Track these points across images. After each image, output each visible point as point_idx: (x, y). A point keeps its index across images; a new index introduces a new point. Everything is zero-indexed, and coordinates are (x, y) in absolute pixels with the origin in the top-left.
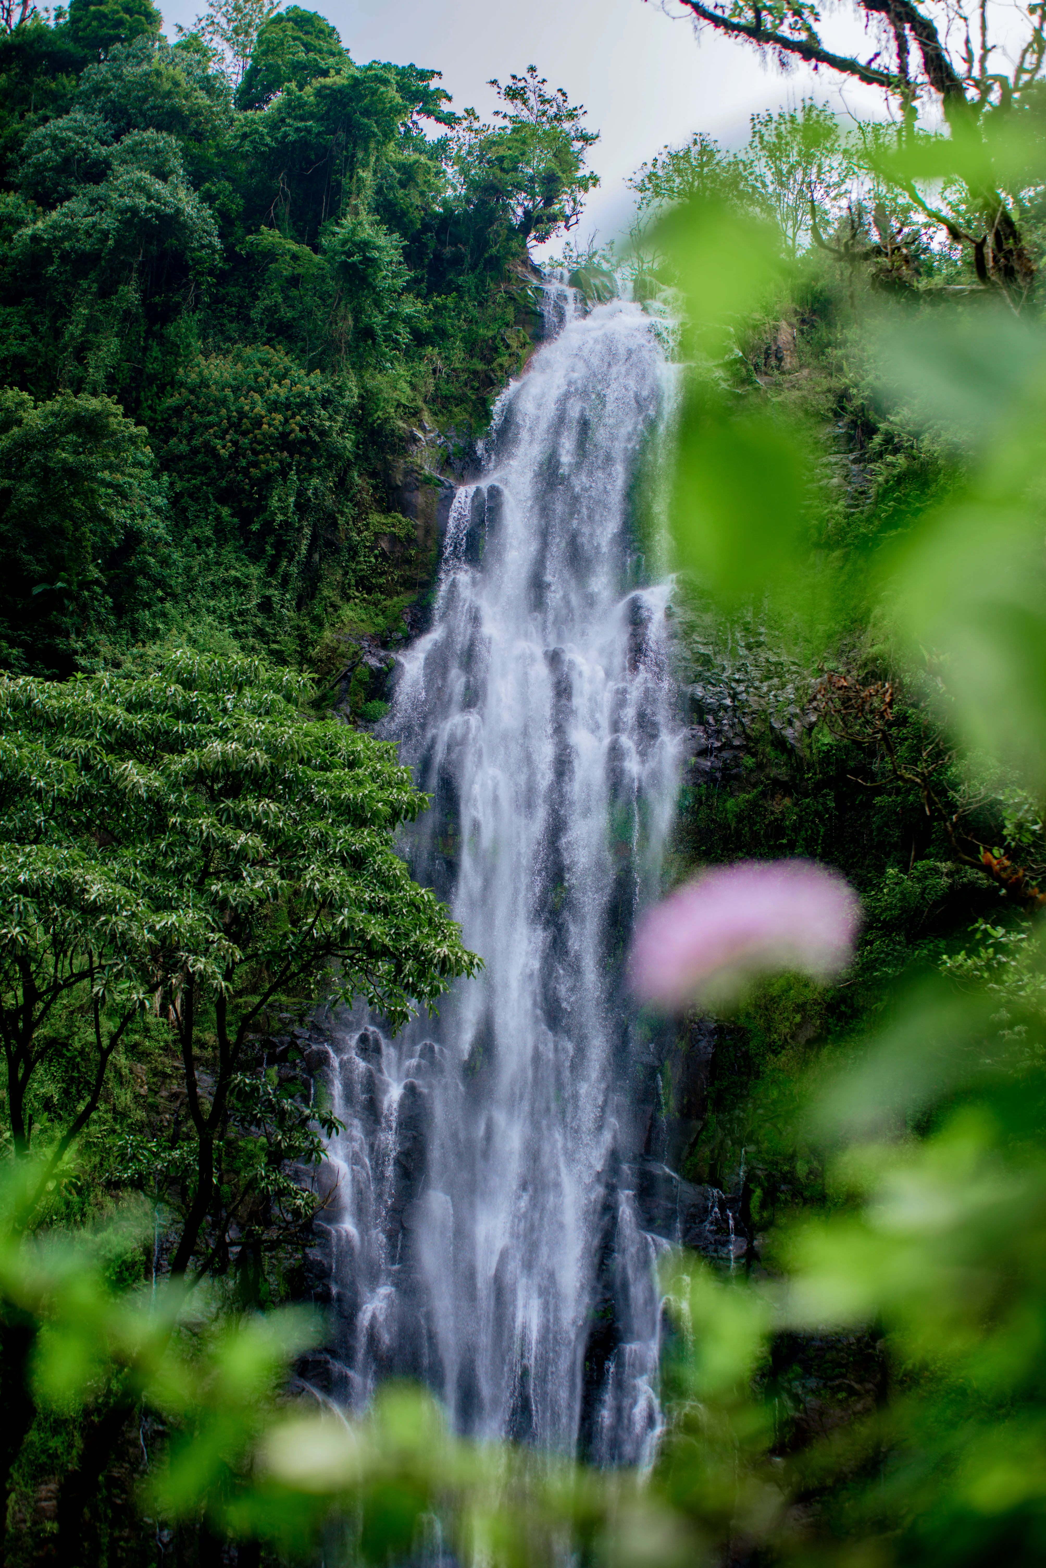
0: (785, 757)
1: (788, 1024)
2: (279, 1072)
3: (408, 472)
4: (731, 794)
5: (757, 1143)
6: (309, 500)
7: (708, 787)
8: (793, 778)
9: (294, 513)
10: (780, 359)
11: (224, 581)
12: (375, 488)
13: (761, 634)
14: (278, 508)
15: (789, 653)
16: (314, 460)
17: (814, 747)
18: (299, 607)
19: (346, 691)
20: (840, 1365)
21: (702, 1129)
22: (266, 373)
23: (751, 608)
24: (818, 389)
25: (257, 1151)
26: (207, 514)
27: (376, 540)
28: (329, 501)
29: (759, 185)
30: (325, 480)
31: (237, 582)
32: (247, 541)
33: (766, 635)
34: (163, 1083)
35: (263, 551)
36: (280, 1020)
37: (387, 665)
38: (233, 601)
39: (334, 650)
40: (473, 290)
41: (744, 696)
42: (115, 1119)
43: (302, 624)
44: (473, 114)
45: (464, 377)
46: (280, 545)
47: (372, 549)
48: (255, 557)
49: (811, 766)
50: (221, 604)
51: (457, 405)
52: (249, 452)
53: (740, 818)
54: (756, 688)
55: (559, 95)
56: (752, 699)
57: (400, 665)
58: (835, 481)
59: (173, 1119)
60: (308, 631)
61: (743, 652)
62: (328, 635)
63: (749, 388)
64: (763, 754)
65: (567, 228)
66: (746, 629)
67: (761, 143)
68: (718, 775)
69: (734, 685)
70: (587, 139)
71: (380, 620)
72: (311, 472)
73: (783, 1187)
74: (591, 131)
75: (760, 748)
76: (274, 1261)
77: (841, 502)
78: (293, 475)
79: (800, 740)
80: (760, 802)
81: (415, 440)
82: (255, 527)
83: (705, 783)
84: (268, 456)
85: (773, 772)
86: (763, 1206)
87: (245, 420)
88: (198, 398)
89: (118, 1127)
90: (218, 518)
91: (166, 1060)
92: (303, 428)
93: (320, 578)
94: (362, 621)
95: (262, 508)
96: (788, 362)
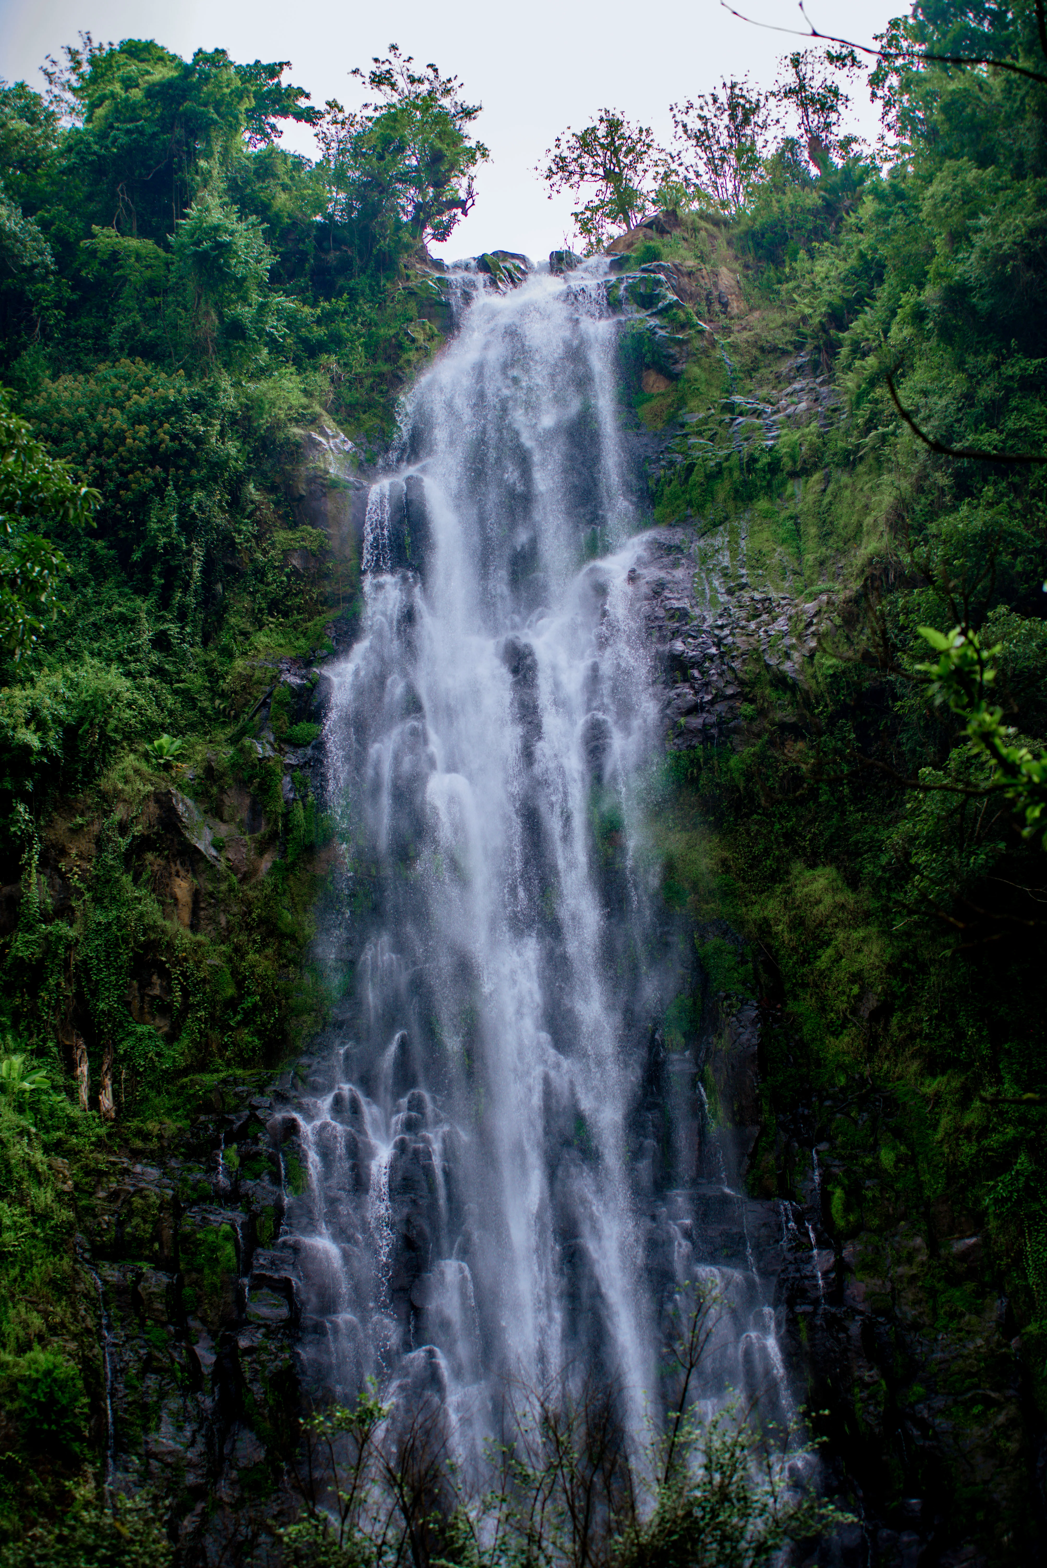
0: (789, 695)
1: (844, 998)
2: (238, 1151)
3: (311, 480)
4: (733, 751)
5: (831, 1140)
6: (193, 517)
7: (705, 748)
8: (802, 717)
9: (178, 533)
10: (725, 305)
11: (108, 620)
12: (277, 504)
13: (742, 576)
14: (159, 530)
15: (777, 589)
16: (194, 472)
17: (819, 674)
18: (205, 643)
19: (266, 719)
20: (970, 1375)
21: (761, 1135)
22: (125, 387)
23: (727, 553)
24: (772, 325)
25: (220, 1241)
26: (80, 551)
27: (285, 558)
28: (220, 519)
29: (691, 175)
30: (210, 494)
31: (123, 619)
32: (131, 576)
33: (748, 575)
34: (99, 1182)
35: (151, 583)
36: (236, 1094)
37: (310, 680)
38: (121, 639)
39: (249, 678)
40: (368, 291)
41: (730, 639)
42: (34, 1222)
43: (209, 659)
44: (336, 106)
45: (368, 382)
46: (170, 573)
47: (281, 568)
48: (142, 591)
49: (819, 698)
50: (107, 644)
51: (365, 412)
52: (116, 474)
53: (749, 776)
54: (743, 628)
55: (430, 70)
56: (739, 640)
57: (327, 679)
58: (803, 405)
59: (113, 1220)
60: (216, 664)
61: (723, 598)
62: (239, 664)
63: (692, 332)
64: (763, 697)
65: (465, 213)
66: (725, 575)
67: (686, 132)
68: (714, 731)
69: (717, 632)
70: (468, 113)
71: (302, 642)
72: (192, 488)
73: (868, 1183)
74: (470, 104)
75: (758, 691)
76: (256, 1366)
77: (814, 424)
78: (170, 490)
79: (802, 671)
80: (769, 753)
81: (316, 444)
82: (136, 556)
83: (701, 743)
84: (138, 473)
85: (778, 716)
86: (848, 1208)
87: (106, 440)
88: (50, 425)
89: (38, 1230)
90: (93, 554)
91: (100, 1156)
92: (174, 437)
93: (226, 609)
94: (281, 646)
95: (142, 535)
96: (736, 307)
